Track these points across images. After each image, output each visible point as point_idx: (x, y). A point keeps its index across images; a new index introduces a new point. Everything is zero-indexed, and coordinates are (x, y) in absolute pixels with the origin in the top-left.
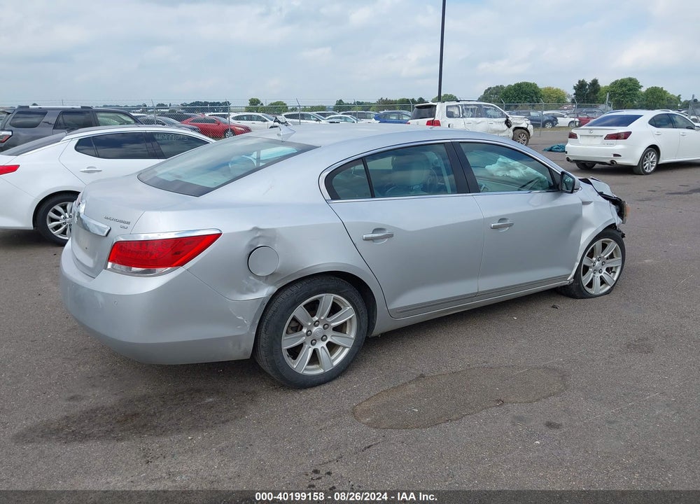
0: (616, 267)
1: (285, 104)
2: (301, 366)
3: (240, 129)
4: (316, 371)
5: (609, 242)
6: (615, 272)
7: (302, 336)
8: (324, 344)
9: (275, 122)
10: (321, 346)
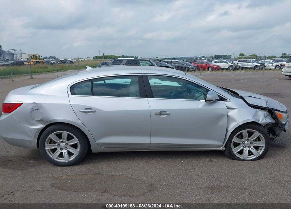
0: (262, 147)
1: (256, 56)
2: (54, 156)
3: (215, 66)
4: (62, 160)
5: (255, 132)
6: (261, 150)
7: (56, 146)
8: (66, 151)
9: (232, 63)
10: (65, 151)
